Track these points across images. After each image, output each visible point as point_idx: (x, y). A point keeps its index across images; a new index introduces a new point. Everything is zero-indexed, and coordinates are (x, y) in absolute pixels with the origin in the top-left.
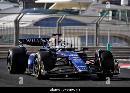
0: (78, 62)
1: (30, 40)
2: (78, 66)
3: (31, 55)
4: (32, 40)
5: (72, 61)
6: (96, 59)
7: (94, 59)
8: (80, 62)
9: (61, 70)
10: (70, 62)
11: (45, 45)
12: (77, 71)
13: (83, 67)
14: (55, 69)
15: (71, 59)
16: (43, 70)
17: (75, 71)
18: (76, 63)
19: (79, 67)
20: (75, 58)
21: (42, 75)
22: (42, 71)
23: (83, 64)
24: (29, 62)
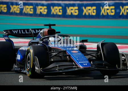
0: (78, 57)
1: (17, 31)
2: (78, 62)
3: (21, 49)
4: (20, 31)
5: (71, 55)
6: (98, 53)
7: (96, 52)
8: (80, 57)
9: (59, 66)
10: (68, 57)
11: (35, 37)
12: (78, 68)
13: (84, 63)
14: (51, 66)
15: (70, 54)
16: (38, 67)
17: (76, 67)
18: (76, 59)
19: (80, 62)
20: (74, 52)
21: (36, 73)
22: (36, 68)
23: (84, 60)
24: (19, 57)
